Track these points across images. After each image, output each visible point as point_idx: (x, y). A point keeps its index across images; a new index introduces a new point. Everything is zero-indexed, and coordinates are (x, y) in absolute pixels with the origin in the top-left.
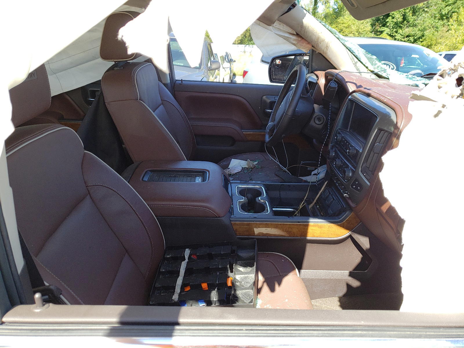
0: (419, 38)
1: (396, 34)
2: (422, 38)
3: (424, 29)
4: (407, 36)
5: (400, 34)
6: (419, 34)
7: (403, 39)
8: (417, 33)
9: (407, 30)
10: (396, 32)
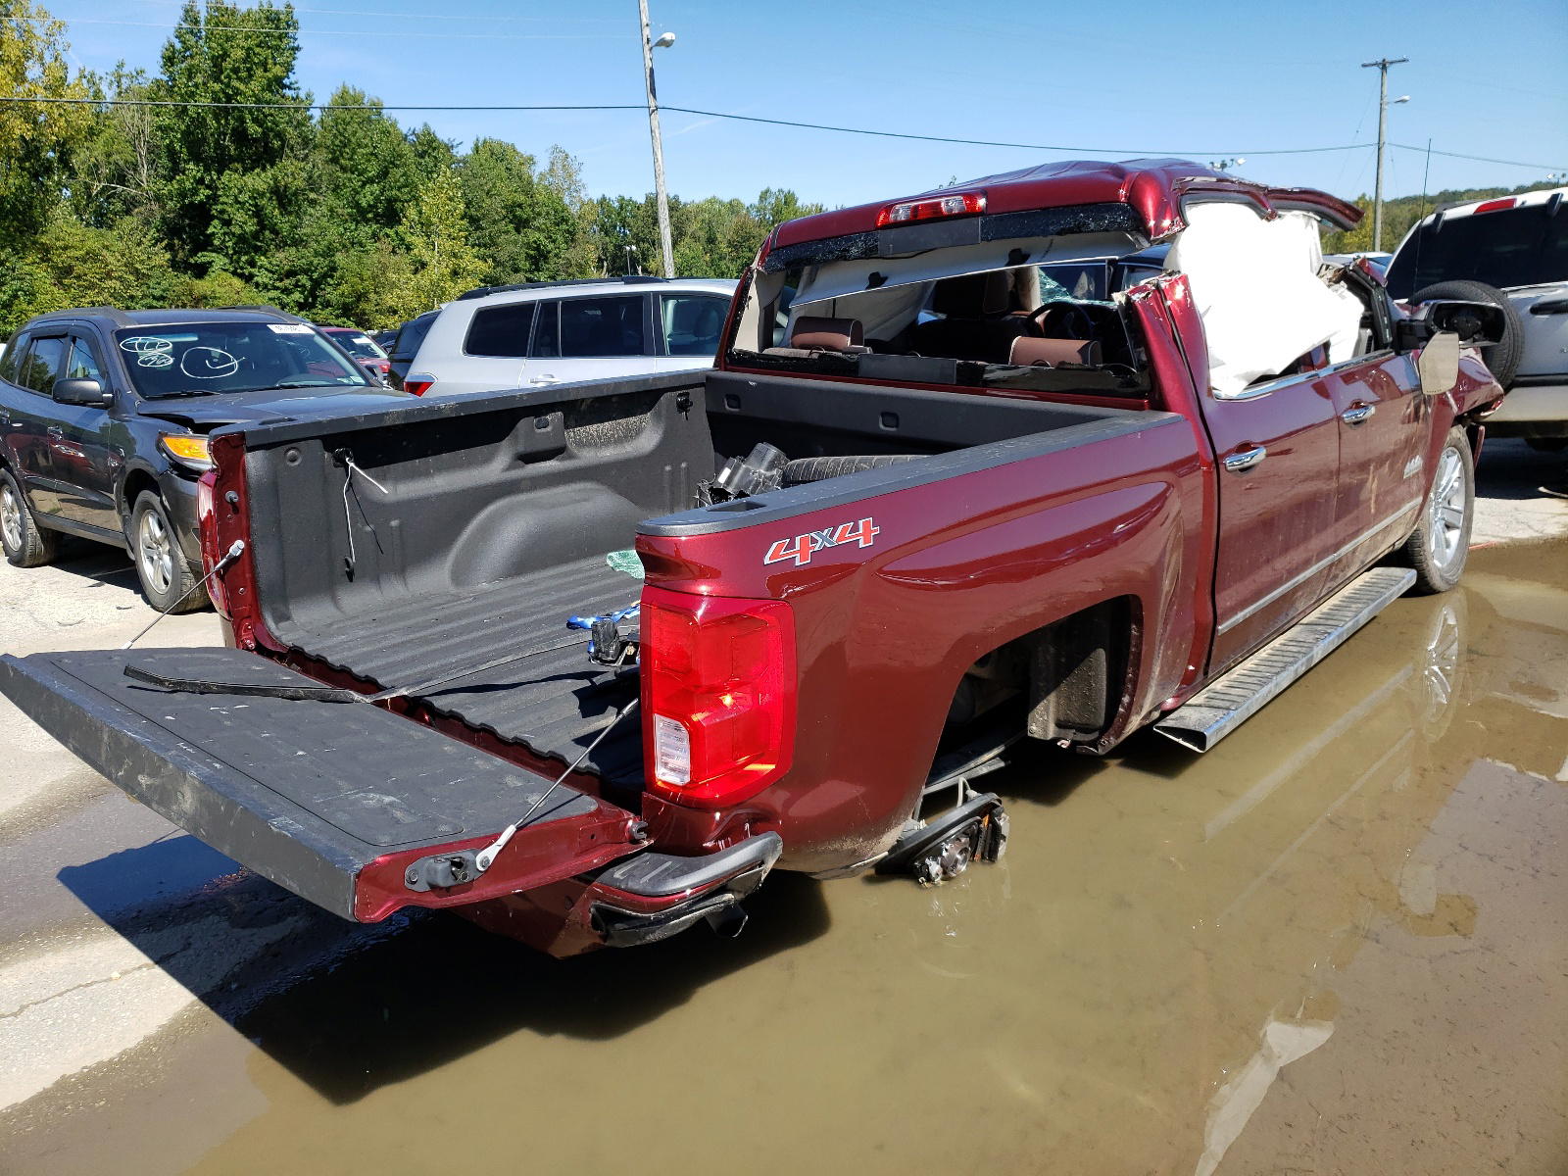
0: (325, 276)
1: (255, 271)
2: (332, 277)
3: (329, 252)
4: (290, 274)
5: (266, 269)
6: (322, 264)
7: (278, 284)
8: (316, 262)
9: (281, 255)
10: (252, 264)
